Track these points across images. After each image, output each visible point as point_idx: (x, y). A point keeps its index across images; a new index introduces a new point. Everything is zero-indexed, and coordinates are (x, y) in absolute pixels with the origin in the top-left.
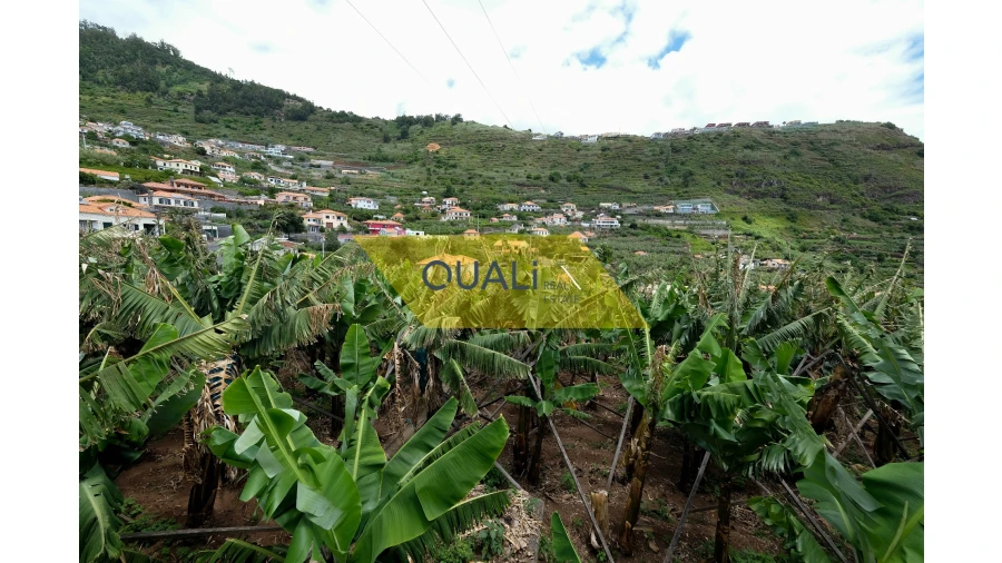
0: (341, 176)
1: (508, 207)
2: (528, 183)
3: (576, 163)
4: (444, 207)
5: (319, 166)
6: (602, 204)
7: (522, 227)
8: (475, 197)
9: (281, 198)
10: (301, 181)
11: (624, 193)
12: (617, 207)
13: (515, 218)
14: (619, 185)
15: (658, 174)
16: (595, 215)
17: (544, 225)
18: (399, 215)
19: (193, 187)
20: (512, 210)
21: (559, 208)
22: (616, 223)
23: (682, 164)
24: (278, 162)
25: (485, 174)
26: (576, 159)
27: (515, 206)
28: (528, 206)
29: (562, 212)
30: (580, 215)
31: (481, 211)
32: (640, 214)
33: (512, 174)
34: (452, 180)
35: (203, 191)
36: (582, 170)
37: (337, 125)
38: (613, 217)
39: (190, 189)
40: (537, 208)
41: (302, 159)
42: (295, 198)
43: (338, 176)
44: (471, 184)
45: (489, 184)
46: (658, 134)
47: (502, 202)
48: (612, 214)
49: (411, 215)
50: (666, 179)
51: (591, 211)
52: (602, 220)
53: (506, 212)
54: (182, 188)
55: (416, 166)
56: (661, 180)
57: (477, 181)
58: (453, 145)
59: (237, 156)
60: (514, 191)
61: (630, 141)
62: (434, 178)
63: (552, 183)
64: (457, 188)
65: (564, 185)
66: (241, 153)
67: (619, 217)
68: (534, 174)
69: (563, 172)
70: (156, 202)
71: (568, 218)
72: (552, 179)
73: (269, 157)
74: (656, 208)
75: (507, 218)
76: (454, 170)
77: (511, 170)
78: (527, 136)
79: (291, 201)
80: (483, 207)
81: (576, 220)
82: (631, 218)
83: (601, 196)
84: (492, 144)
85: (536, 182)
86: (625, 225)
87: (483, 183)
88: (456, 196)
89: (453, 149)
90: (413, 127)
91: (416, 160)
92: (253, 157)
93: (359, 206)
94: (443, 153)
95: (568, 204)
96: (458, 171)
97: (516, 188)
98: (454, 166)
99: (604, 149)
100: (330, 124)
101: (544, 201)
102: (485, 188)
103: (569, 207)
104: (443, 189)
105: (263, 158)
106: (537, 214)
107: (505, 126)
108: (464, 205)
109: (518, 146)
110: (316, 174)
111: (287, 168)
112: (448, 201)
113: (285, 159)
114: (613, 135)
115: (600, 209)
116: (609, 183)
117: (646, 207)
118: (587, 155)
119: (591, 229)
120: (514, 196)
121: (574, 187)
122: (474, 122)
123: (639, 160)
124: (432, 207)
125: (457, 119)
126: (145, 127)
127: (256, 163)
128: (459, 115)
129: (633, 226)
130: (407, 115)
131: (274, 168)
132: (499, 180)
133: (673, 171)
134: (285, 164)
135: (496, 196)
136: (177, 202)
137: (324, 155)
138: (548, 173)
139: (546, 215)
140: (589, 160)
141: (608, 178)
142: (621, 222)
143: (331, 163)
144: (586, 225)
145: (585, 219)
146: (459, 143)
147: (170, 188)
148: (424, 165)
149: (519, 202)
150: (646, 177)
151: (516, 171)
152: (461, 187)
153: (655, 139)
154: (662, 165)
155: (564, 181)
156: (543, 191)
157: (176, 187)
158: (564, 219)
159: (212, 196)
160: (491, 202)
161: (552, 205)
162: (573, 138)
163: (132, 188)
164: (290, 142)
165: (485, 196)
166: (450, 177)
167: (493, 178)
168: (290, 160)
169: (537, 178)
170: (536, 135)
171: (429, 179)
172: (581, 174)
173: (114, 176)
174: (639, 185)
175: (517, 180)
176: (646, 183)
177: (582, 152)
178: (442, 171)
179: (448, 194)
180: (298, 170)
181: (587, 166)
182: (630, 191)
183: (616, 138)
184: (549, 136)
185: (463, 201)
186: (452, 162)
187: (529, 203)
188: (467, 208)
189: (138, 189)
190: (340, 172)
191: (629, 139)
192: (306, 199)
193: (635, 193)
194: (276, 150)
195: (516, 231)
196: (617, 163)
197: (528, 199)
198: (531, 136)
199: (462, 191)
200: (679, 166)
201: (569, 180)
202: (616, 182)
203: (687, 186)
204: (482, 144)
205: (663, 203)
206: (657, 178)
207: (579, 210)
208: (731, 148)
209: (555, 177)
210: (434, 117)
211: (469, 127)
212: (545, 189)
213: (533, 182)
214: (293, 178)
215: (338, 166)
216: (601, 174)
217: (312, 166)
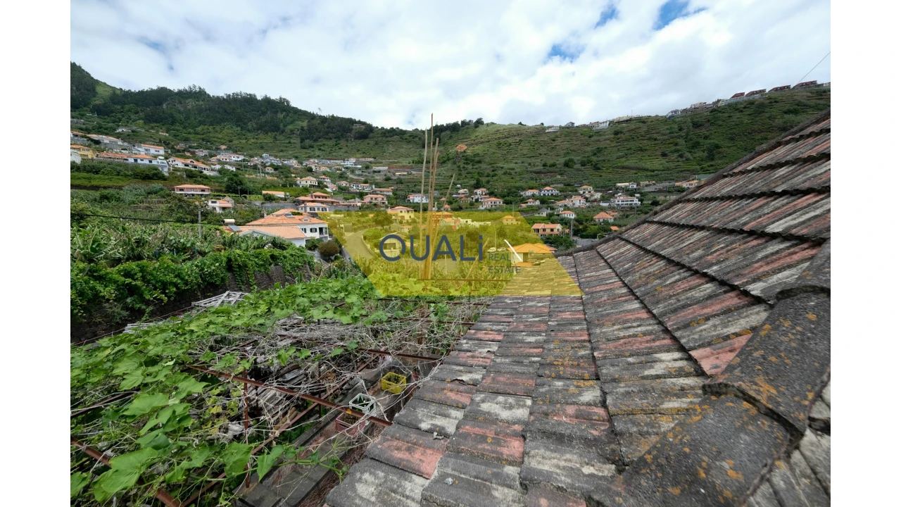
0: (395, 178)
1: (529, 193)
2: (544, 171)
3: (589, 149)
4: (477, 197)
5: (379, 172)
6: (619, 185)
7: (549, 211)
8: (499, 186)
9: (367, 199)
10: (371, 184)
11: (640, 172)
12: (635, 186)
13: (538, 203)
14: (637, 165)
15: (677, 151)
16: (613, 195)
17: (566, 208)
18: (447, 206)
19: (323, 197)
20: (533, 195)
21: (576, 191)
22: (636, 201)
23: (706, 138)
24: (353, 171)
25: (506, 166)
26: (588, 145)
27: (536, 192)
28: (548, 191)
29: (580, 195)
30: (598, 195)
31: (507, 198)
32: (660, 191)
33: (530, 164)
34: (479, 173)
35: (328, 200)
36: (595, 154)
37: (389, 139)
38: (632, 195)
39: (321, 199)
40: (555, 192)
41: (367, 168)
42: (376, 199)
43: (394, 178)
44: (495, 175)
45: (510, 174)
46: (675, 112)
47: (524, 189)
48: (631, 193)
49: (455, 205)
50: (688, 155)
51: (608, 191)
52: (620, 200)
53: (529, 198)
54: (317, 199)
55: (449, 165)
56: (681, 156)
57: (500, 172)
58: (477, 144)
59: (328, 170)
60: (532, 179)
61: (644, 122)
62: (464, 173)
63: (566, 169)
64: (484, 180)
65: (578, 170)
66: (330, 168)
67: (638, 195)
68: (550, 162)
69: (577, 158)
70: (308, 210)
71: (587, 199)
72: (567, 165)
73: (347, 168)
74: (677, 184)
75: (531, 203)
76: (480, 165)
77: (529, 161)
78: (540, 130)
79: (374, 201)
80: (508, 195)
81: (595, 201)
82: (651, 196)
83: (617, 176)
84: (510, 140)
85: (552, 169)
86: (644, 202)
87: (505, 174)
88: (483, 187)
89: (476, 147)
90: (443, 134)
91: (449, 159)
92: (338, 169)
93: (415, 201)
94: (469, 152)
95: (585, 187)
96: (483, 166)
97: (534, 175)
98: (479, 162)
99: (616, 133)
100: (384, 138)
101: (562, 186)
102: (506, 178)
103: (587, 190)
104: (473, 182)
105: (343, 170)
106: (557, 198)
107: (520, 123)
108: (491, 194)
109: (533, 139)
110: (378, 178)
111: (359, 175)
112: (479, 191)
113: (356, 168)
114: (625, 119)
115: (617, 189)
116: (626, 164)
117: (667, 184)
118: (599, 141)
119: (612, 208)
120: (533, 183)
121: (588, 171)
122: (493, 123)
123: (656, 140)
124: (467, 197)
125: (479, 122)
126: (276, 157)
127: (341, 174)
128: (481, 119)
129: (655, 203)
130: (439, 125)
131: (351, 176)
132: (519, 170)
133: (696, 145)
134: (357, 172)
135: (518, 184)
136: (318, 209)
137: (381, 163)
138: (562, 160)
139: (565, 197)
140: (602, 145)
141: (624, 159)
142: (641, 200)
143: (386, 168)
144: (605, 205)
145: (603, 199)
146: (482, 143)
147: (312, 199)
148: (455, 163)
149: (540, 188)
150: (664, 155)
151: (533, 160)
152: (487, 179)
153: (672, 116)
154: (682, 141)
155: (578, 166)
156: (559, 177)
157: (314, 199)
158: (583, 201)
159: (332, 203)
160: (513, 190)
161: (570, 188)
162: (584, 126)
163: (294, 202)
164: (358, 156)
165: (508, 185)
166: (477, 171)
167: (513, 169)
168: (360, 169)
169: (553, 165)
170: (549, 127)
171: (460, 175)
172: (594, 159)
173: (280, 194)
174: (657, 163)
175: (535, 169)
176: (664, 161)
177: (593, 139)
178: (470, 167)
179: (477, 186)
180: (366, 176)
181: (599, 150)
182: (647, 170)
183: (629, 121)
184: (560, 127)
185: (492, 190)
186: (477, 159)
187: (548, 188)
188: (496, 196)
189: (297, 203)
190: (394, 174)
191: (642, 120)
192: (383, 199)
193: (653, 171)
194: (350, 162)
195: (544, 215)
196: (632, 144)
197: (546, 185)
198: (544, 129)
199: (488, 182)
200: (701, 141)
201: (583, 164)
202: (631, 162)
203: (713, 159)
204: (502, 141)
205: (686, 179)
206: (676, 155)
207: (596, 191)
208: (767, 115)
209: (570, 163)
210: (460, 123)
211: (489, 128)
212: (561, 174)
213: (549, 169)
214: (366, 182)
215: (392, 170)
216: (615, 156)
217: (375, 172)
